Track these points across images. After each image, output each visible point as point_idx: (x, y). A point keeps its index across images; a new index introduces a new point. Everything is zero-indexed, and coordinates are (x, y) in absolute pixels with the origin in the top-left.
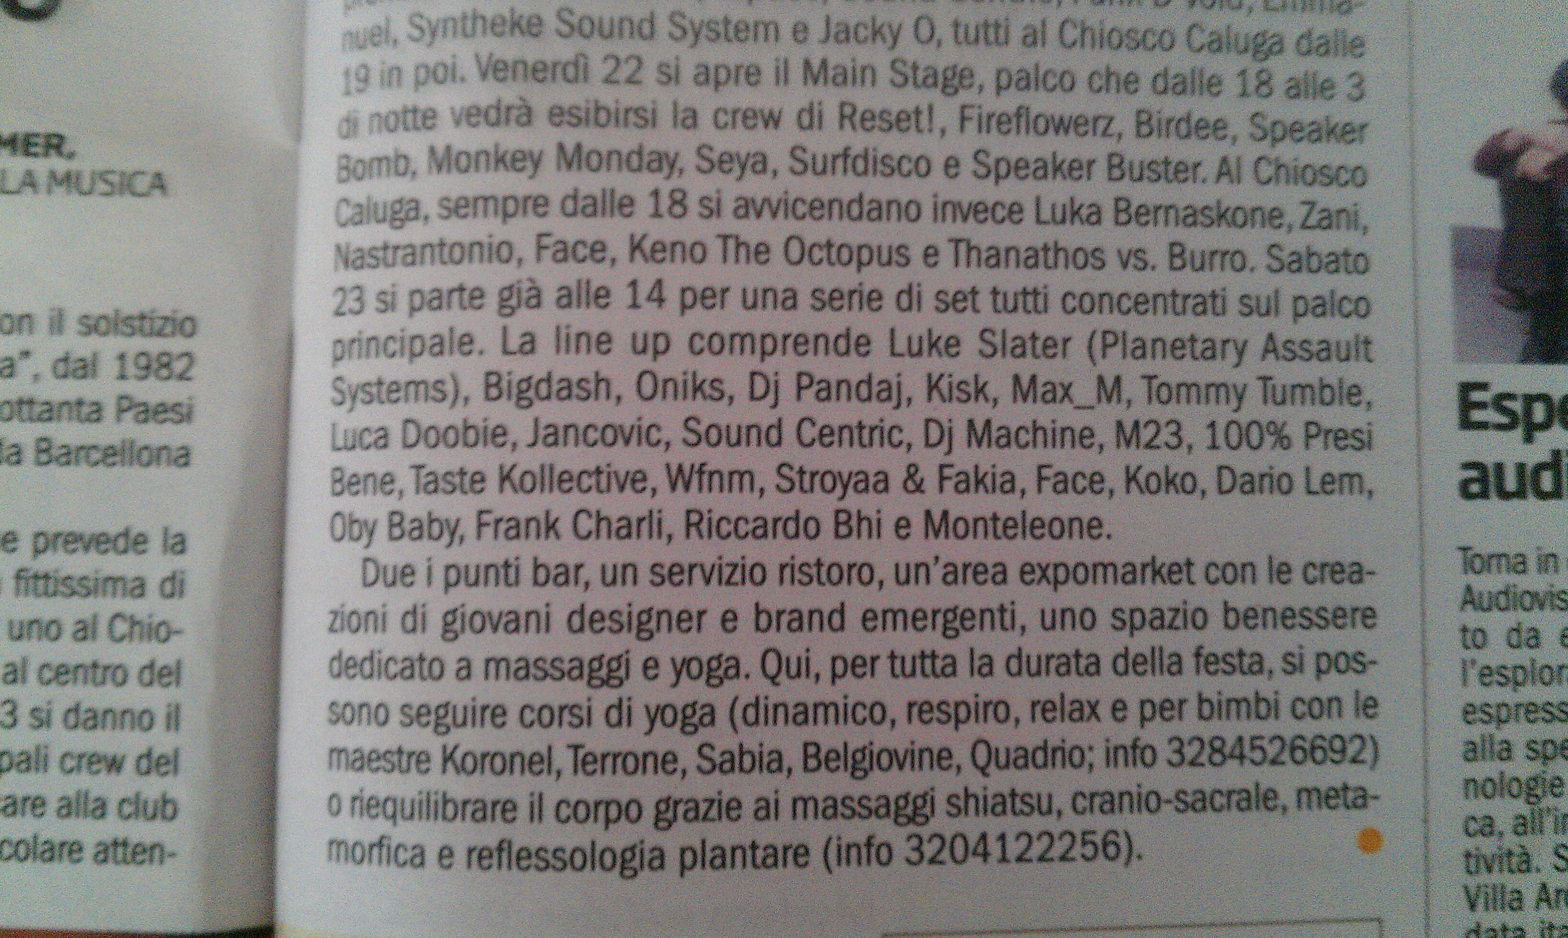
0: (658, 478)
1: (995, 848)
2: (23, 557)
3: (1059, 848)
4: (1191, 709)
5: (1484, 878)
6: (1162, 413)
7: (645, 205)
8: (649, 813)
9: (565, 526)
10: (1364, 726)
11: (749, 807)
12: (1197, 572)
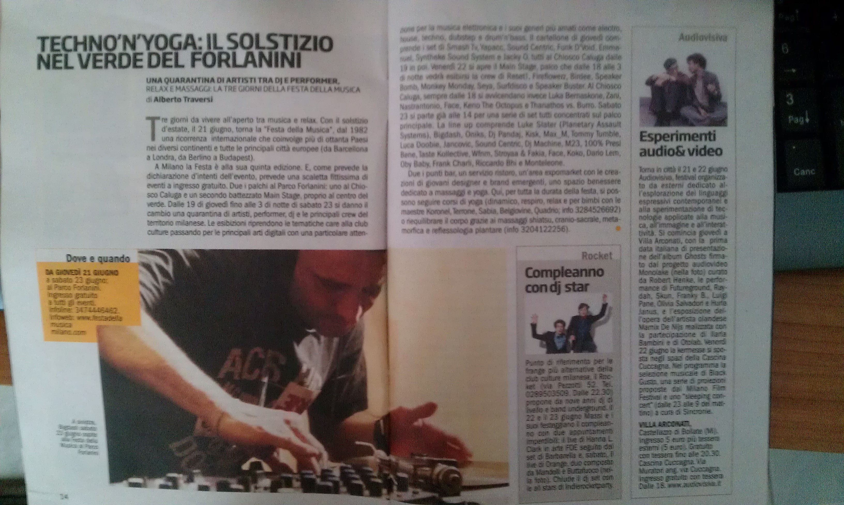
0: (470, 153)
1: (539, 229)
2: (332, 171)
3: (553, 229)
4: (580, 201)
5: (643, 237)
6: (575, 139)
7: (467, 96)
8: (469, 221)
9: (451, 164)
10: (618, 205)
11: (489, 220)
12: (582, 173)
